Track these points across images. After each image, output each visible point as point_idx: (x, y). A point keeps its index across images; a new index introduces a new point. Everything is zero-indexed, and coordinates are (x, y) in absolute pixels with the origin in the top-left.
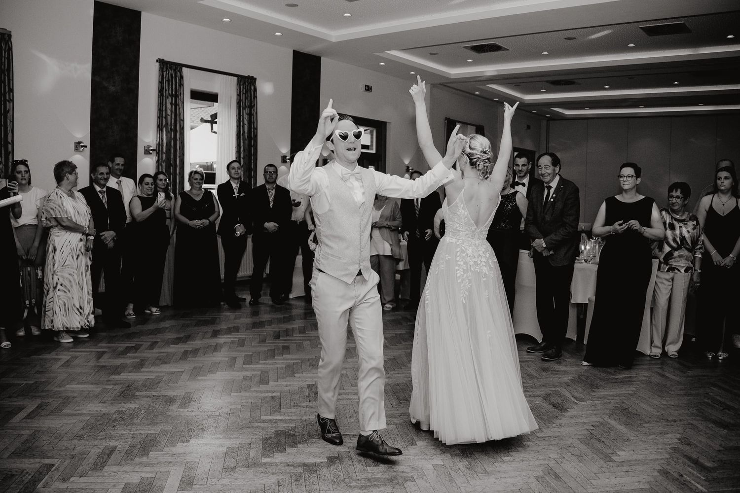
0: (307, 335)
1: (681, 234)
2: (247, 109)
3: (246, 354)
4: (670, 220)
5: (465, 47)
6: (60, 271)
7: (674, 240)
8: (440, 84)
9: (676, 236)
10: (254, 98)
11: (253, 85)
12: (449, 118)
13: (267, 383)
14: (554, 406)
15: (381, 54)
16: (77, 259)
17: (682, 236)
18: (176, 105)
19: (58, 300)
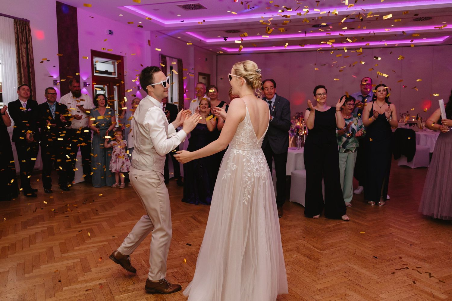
2: (24, 44)
3: (60, 241)
5: (180, 6)
10: (29, 36)
12: (162, 54)
13: (90, 270)
14: (307, 257)
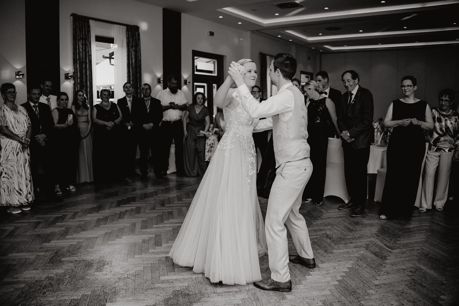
0: (183, 202)
1: (446, 125)
2: (133, 48)
3: (142, 219)
4: (438, 116)
6: (4, 164)
7: (441, 129)
8: (257, 31)
9: (443, 127)
10: (138, 40)
11: (137, 31)
13: (161, 245)
14: (375, 254)
15: (219, 10)
16: (17, 155)
17: (447, 126)
18: (86, 45)
19: (3, 184)
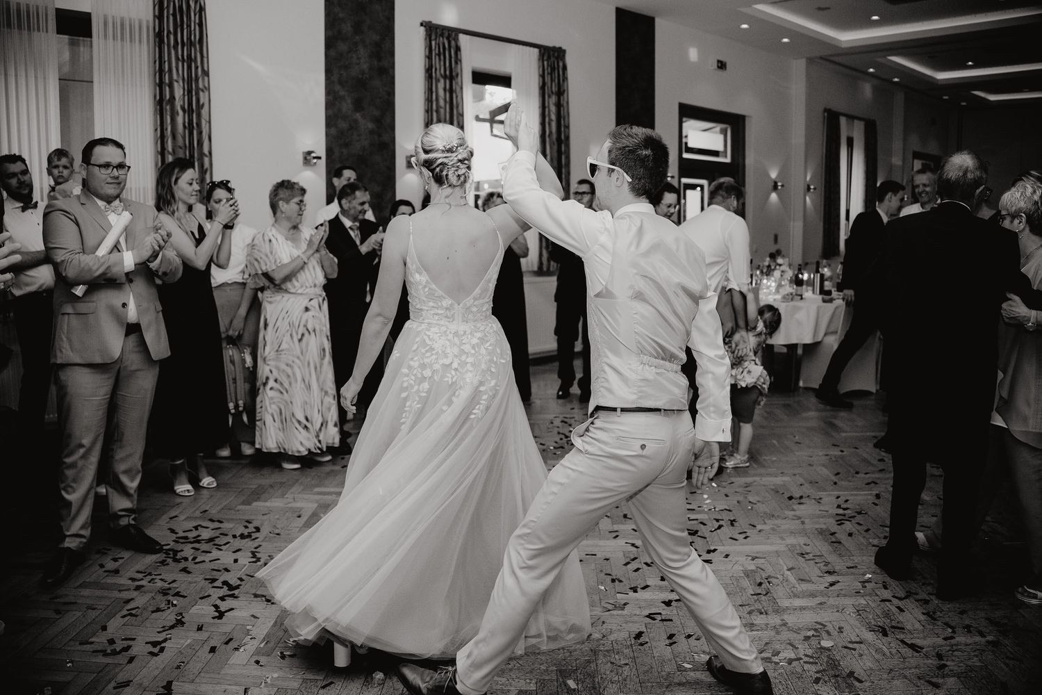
2: (554, 97)
6: (273, 360)
8: (821, 58)
11: (561, 60)
15: (744, 10)
16: (300, 340)
18: (451, 91)
19: (270, 404)
